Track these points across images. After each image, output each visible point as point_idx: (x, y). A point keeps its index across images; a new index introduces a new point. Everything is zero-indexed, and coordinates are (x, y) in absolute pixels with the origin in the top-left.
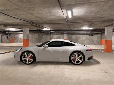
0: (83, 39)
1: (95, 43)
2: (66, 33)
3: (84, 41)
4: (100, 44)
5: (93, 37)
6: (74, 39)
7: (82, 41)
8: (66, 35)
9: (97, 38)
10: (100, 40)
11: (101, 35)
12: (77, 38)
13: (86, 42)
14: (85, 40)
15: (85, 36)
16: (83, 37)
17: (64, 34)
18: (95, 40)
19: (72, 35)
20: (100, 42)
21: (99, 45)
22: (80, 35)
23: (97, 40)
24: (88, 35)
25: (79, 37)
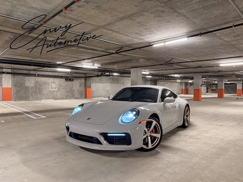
0: (52, 88)
1: (77, 95)
2: (9, 71)
3: (55, 93)
4: (84, 96)
5: (72, 84)
6: (32, 87)
7: (50, 92)
8: (10, 75)
9: (79, 86)
10: (84, 89)
11: (86, 79)
12: (40, 85)
13: (59, 94)
14: (57, 89)
15: (57, 80)
16: (53, 82)
17: (3, 73)
18: (76, 89)
19: (27, 78)
20: (84, 94)
21: (83, 98)
22: (46, 78)
23: (79, 88)
24: (63, 80)
25: (45, 83)
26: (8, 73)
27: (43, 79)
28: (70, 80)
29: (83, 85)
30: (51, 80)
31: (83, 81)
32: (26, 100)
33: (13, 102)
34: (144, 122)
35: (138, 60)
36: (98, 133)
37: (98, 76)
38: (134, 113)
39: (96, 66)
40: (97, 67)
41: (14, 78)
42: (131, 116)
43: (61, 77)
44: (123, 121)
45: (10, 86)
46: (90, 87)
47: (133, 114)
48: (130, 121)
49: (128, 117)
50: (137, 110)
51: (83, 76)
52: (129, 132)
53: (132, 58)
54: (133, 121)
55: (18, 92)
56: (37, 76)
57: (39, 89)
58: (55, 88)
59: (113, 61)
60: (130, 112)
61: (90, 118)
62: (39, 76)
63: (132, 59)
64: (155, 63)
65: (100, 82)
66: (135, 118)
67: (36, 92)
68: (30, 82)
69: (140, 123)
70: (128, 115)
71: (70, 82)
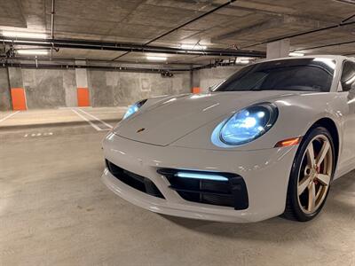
0: (143, 88)
2: (84, 63)
3: (148, 95)
5: (172, 82)
6: (116, 88)
7: (141, 93)
8: (85, 70)
9: (183, 85)
11: (192, 74)
12: (127, 84)
14: (150, 90)
15: (149, 76)
16: (145, 80)
17: (76, 67)
18: (177, 90)
19: (108, 74)
22: (135, 74)
23: (181, 88)
24: (158, 76)
25: (133, 81)
26: (82, 67)
27: (130, 75)
28: (168, 75)
29: (188, 83)
30: (141, 76)
31: (187, 76)
32: (108, 106)
33: (90, 108)
34: (293, 142)
35: (281, 20)
36: (155, 167)
37: (210, 66)
38: (261, 114)
39: (204, 45)
40: (205, 48)
41: (91, 73)
42: (251, 123)
43: (155, 71)
44: (225, 137)
45: (86, 86)
46: (198, 86)
47: (256, 117)
48: (245, 139)
49: (242, 126)
50: (271, 106)
51: (188, 67)
52: (240, 170)
53: (268, 15)
54: (256, 138)
55: (97, 94)
56: (120, 71)
57: (126, 90)
58: (147, 88)
59: (232, 29)
60: (248, 114)
61: (143, 130)
62: (123, 69)
63: (269, 18)
64: (319, 26)
65: (213, 77)
66: (261, 129)
67: (122, 94)
68: (113, 79)
69: (279, 144)
70: (240, 121)
71: (168, 79)
